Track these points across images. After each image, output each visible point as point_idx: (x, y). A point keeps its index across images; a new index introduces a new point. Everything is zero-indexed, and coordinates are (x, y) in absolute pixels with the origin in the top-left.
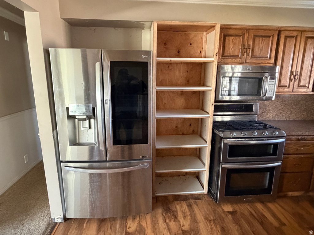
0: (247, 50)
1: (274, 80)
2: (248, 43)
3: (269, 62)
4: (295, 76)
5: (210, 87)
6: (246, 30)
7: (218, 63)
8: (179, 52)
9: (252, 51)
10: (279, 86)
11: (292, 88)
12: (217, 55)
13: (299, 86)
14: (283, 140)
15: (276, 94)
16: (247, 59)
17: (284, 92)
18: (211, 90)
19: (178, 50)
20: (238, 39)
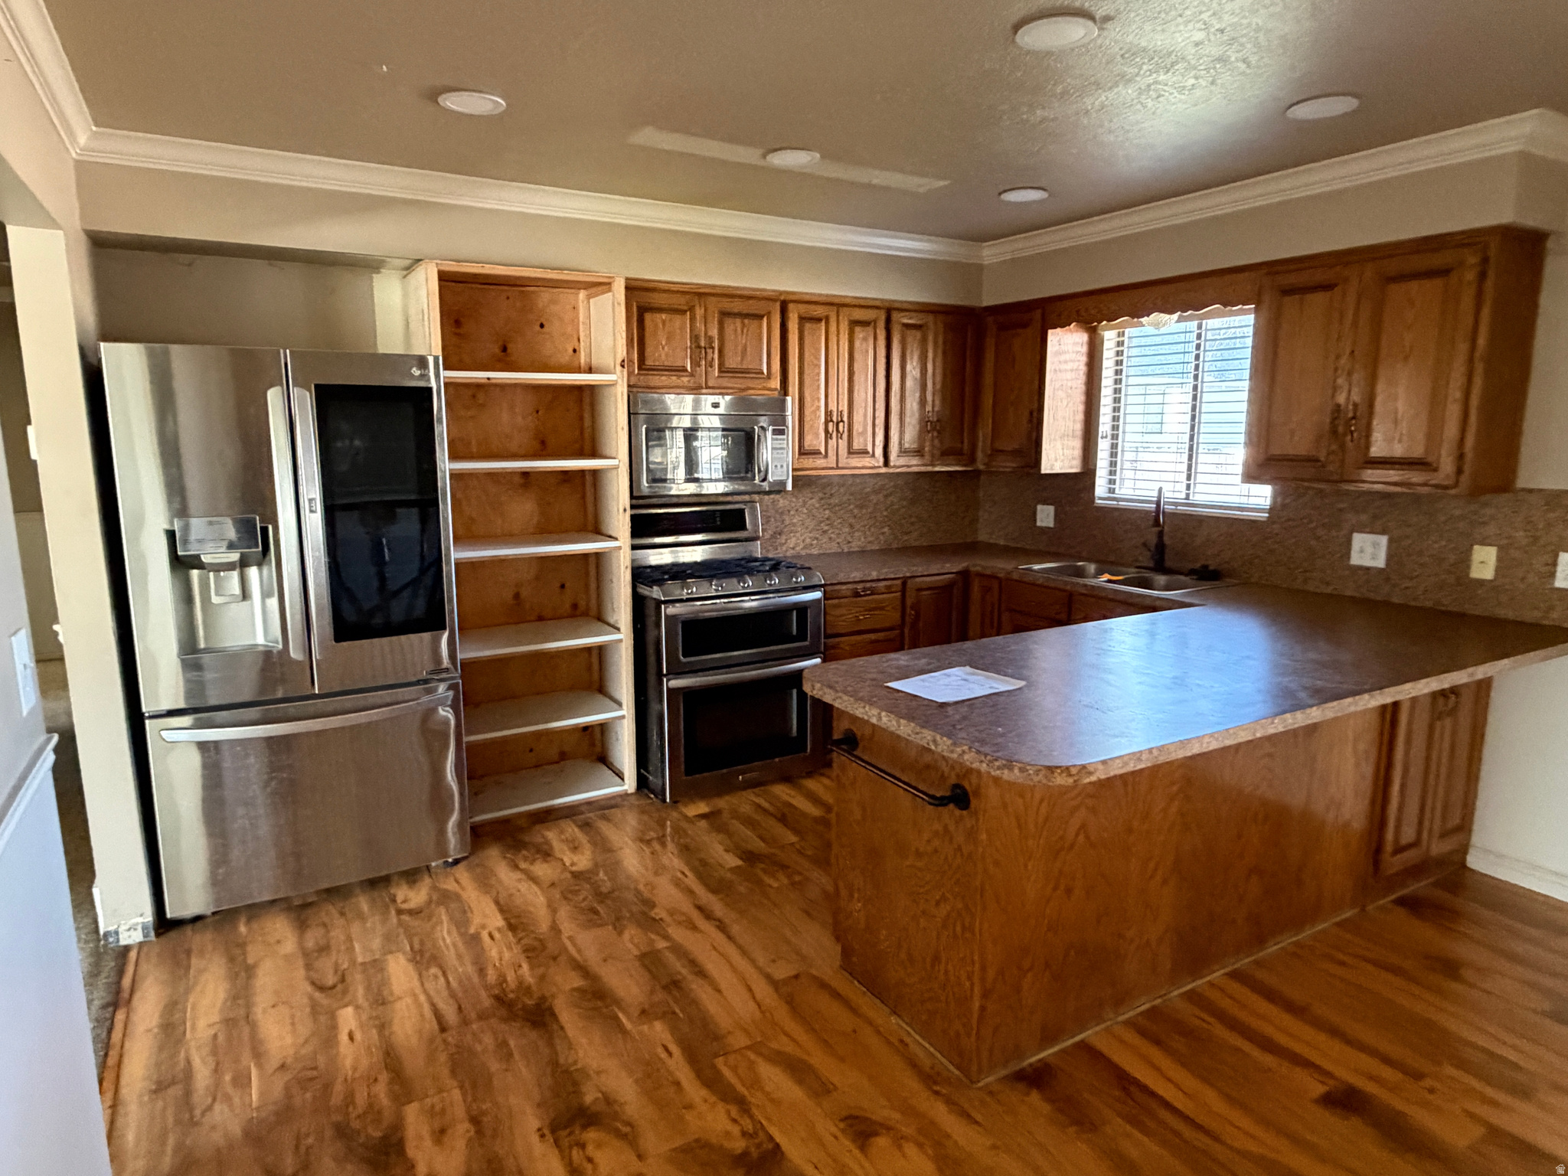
0: (706, 353)
1: (785, 437)
2: (706, 334)
3: (769, 385)
4: (838, 424)
5: (614, 458)
6: (700, 295)
7: (629, 386)
8: (504, 349)
9: (720, 352)
10: (803, 452)
11: (835, 458)
12: (623, 366)
13: (851, 452)
14: (817, 595)
15: (793, 476)
16: (709, 377)
17: (816, 469)
18: (616, 468)
19: (501, 343)
20: (677, 320)
